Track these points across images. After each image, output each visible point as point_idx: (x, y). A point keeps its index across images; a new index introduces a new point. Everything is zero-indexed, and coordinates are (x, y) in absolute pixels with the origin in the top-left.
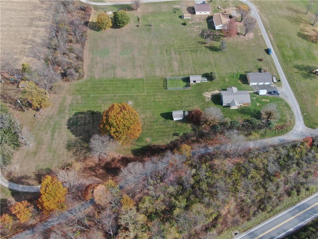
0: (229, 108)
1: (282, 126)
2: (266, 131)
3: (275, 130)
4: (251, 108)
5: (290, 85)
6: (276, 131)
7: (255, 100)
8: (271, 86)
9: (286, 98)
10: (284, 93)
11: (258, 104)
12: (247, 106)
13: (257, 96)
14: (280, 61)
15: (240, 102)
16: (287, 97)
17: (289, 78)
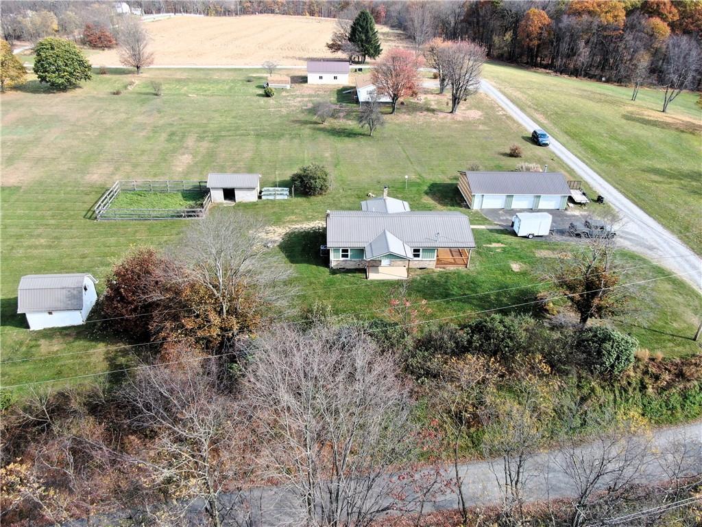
0: (363, 276)
1: (678, 360)
2: (586, 391)
3: (643, 387)
4: (482, 278)
5: (650, 214)
6: (650, 390)
7: (499, 250)
8: (568, 213)
9: (650, 252)
10: (633, 235)
11: (516, 267)
12: (458, 274)
13: (509, 241)
14: (585, 159)
15: (417, 246)
16: (651, 248)
17: (635, 195)
